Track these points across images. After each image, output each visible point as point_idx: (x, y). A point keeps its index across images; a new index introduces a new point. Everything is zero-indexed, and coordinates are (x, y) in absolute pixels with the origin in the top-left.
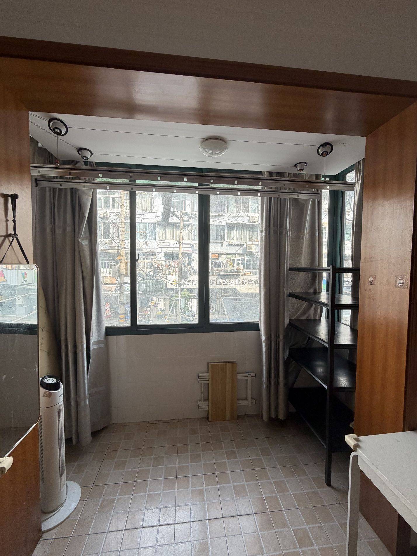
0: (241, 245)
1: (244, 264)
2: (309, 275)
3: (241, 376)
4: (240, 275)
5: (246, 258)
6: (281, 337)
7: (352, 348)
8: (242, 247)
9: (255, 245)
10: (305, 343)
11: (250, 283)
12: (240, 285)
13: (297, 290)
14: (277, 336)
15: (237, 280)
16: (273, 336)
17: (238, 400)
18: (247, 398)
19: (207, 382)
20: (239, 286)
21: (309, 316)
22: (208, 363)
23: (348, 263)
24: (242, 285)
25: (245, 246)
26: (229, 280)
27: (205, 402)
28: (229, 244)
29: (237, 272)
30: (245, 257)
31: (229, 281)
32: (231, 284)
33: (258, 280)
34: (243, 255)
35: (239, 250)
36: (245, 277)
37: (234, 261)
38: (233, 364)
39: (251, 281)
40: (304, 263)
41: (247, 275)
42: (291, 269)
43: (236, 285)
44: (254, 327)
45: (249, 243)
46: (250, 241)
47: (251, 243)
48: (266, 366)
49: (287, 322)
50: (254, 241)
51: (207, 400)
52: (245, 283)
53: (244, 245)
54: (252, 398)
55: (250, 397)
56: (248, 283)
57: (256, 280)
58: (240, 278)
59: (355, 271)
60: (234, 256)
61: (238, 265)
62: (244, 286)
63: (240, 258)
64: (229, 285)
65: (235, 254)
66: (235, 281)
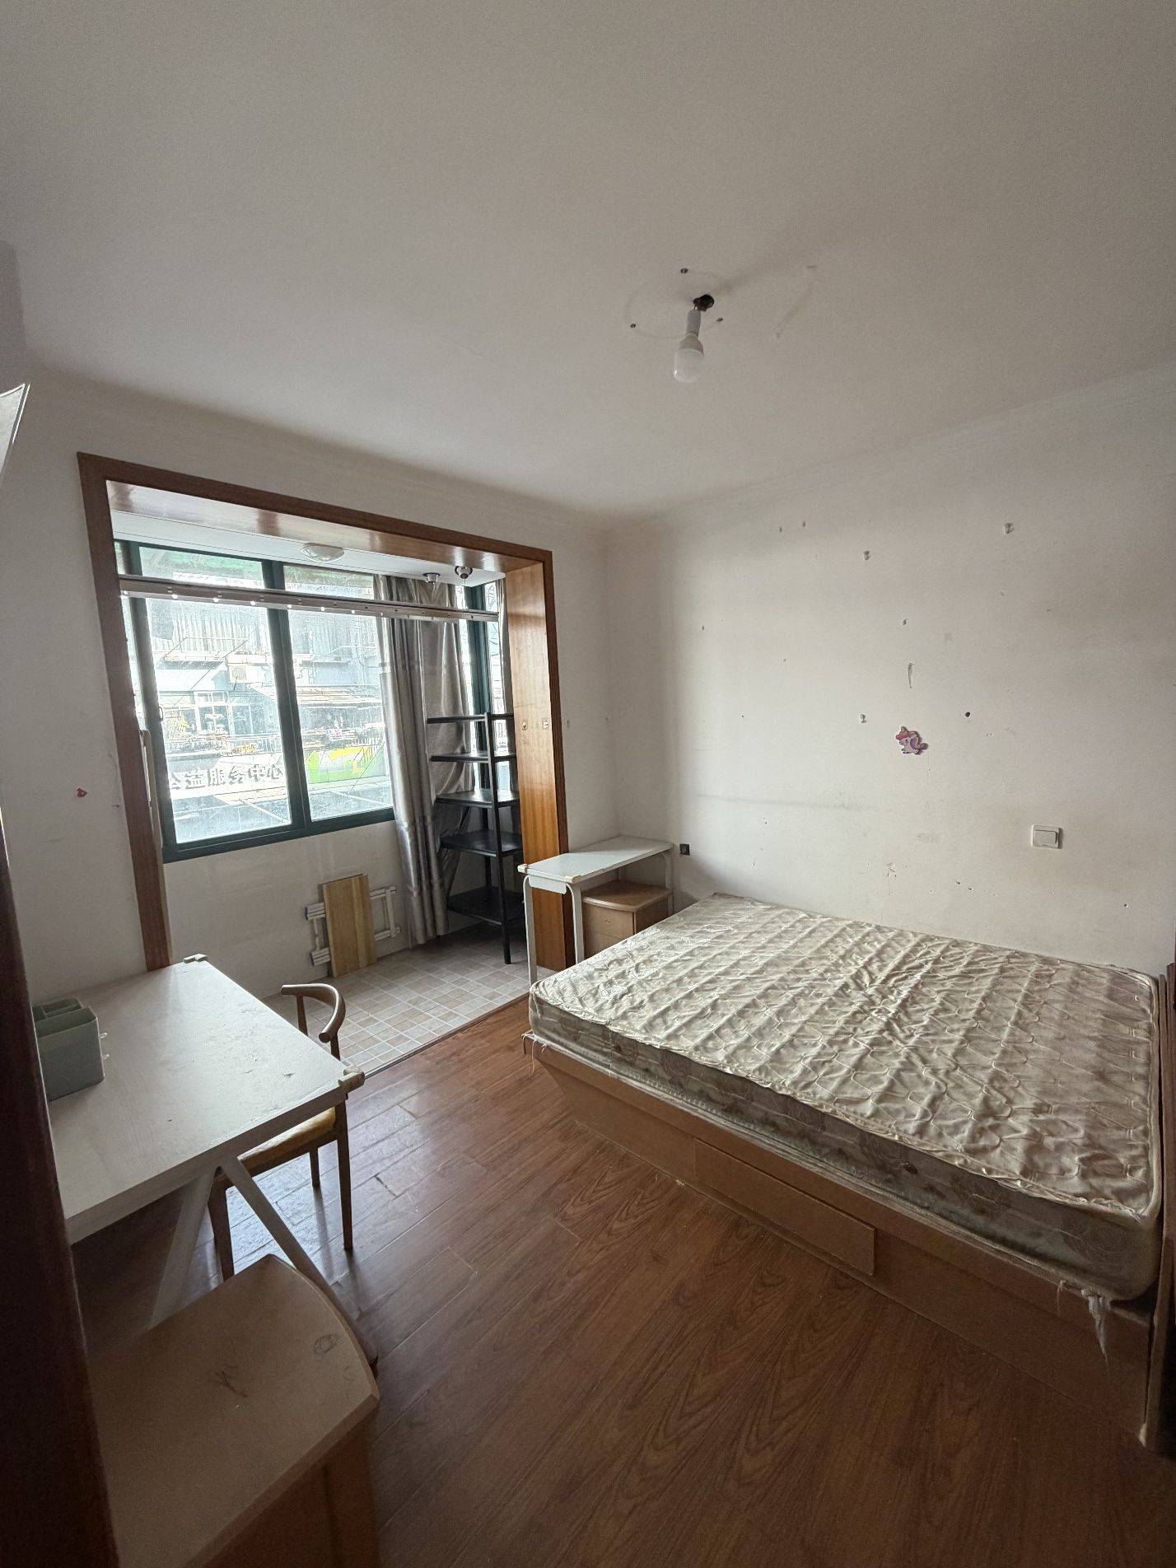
0: (212, 665)
1: (225, 722)
2: (452, 727)
3: (375, 896)
4: (219, 756)
5: (232, 704)
6: (429, 819)
7: (514, 805)
8: (214, 672)
9: (256, 665)
10: (458, 826)
11: (256, 776)
12: (224, 783)
13: (439, 752)
14: (424, 819)
15: (214, 769)
16: (417, 821)
17: (375, 933)
18: (387, 927)
19: (323, 916)
20: (221, 789)
21: (459, 786)
22: (320, 887)
23: (499, 708)
24: (231, 783)
25: (222, 667)
26: (184, 773)
27: (323, 951)
28: (167, 662)
29: (210, 746)
30: (226, 701)
31: (186, 776)
32: (192, 786)
33: (278, 763)
34: (218, 695)
35: (207, 681)
36: (237, 759)
37: (189, 715)
38: (362, 879)
39: (257, 769)
40: (444, 711)
41: (243, 752)
42: (430, 721)
43: (209, 785)
44: (388, 815)
45: (233, 658)
46: (238, 653)
47: (242, 658)
48: (413, 864)
49: (434, 798)
50: (250, 654)
51: (326, 945)
52: (239, 776)
53: (220, 663)
54: (396, 926)
55: (392, 926)
56: (250, 776)
57: (274, 766)
58: (224, 765)
59: (509, 717)
60: (188, 698)
61: (205, 727)
62: (237, 787)
63: (212, 704)
64: (187, 788)
65: (190, 693)
66: (206, 775)
